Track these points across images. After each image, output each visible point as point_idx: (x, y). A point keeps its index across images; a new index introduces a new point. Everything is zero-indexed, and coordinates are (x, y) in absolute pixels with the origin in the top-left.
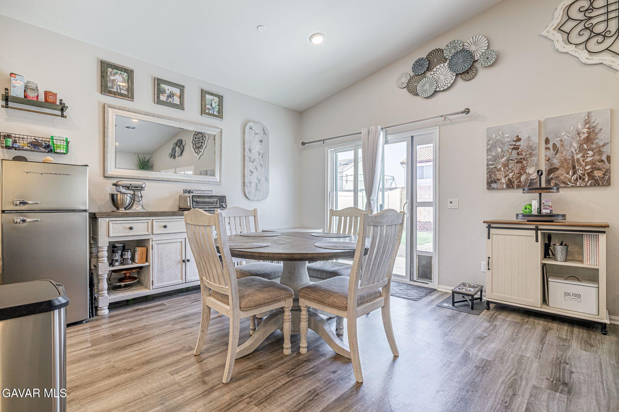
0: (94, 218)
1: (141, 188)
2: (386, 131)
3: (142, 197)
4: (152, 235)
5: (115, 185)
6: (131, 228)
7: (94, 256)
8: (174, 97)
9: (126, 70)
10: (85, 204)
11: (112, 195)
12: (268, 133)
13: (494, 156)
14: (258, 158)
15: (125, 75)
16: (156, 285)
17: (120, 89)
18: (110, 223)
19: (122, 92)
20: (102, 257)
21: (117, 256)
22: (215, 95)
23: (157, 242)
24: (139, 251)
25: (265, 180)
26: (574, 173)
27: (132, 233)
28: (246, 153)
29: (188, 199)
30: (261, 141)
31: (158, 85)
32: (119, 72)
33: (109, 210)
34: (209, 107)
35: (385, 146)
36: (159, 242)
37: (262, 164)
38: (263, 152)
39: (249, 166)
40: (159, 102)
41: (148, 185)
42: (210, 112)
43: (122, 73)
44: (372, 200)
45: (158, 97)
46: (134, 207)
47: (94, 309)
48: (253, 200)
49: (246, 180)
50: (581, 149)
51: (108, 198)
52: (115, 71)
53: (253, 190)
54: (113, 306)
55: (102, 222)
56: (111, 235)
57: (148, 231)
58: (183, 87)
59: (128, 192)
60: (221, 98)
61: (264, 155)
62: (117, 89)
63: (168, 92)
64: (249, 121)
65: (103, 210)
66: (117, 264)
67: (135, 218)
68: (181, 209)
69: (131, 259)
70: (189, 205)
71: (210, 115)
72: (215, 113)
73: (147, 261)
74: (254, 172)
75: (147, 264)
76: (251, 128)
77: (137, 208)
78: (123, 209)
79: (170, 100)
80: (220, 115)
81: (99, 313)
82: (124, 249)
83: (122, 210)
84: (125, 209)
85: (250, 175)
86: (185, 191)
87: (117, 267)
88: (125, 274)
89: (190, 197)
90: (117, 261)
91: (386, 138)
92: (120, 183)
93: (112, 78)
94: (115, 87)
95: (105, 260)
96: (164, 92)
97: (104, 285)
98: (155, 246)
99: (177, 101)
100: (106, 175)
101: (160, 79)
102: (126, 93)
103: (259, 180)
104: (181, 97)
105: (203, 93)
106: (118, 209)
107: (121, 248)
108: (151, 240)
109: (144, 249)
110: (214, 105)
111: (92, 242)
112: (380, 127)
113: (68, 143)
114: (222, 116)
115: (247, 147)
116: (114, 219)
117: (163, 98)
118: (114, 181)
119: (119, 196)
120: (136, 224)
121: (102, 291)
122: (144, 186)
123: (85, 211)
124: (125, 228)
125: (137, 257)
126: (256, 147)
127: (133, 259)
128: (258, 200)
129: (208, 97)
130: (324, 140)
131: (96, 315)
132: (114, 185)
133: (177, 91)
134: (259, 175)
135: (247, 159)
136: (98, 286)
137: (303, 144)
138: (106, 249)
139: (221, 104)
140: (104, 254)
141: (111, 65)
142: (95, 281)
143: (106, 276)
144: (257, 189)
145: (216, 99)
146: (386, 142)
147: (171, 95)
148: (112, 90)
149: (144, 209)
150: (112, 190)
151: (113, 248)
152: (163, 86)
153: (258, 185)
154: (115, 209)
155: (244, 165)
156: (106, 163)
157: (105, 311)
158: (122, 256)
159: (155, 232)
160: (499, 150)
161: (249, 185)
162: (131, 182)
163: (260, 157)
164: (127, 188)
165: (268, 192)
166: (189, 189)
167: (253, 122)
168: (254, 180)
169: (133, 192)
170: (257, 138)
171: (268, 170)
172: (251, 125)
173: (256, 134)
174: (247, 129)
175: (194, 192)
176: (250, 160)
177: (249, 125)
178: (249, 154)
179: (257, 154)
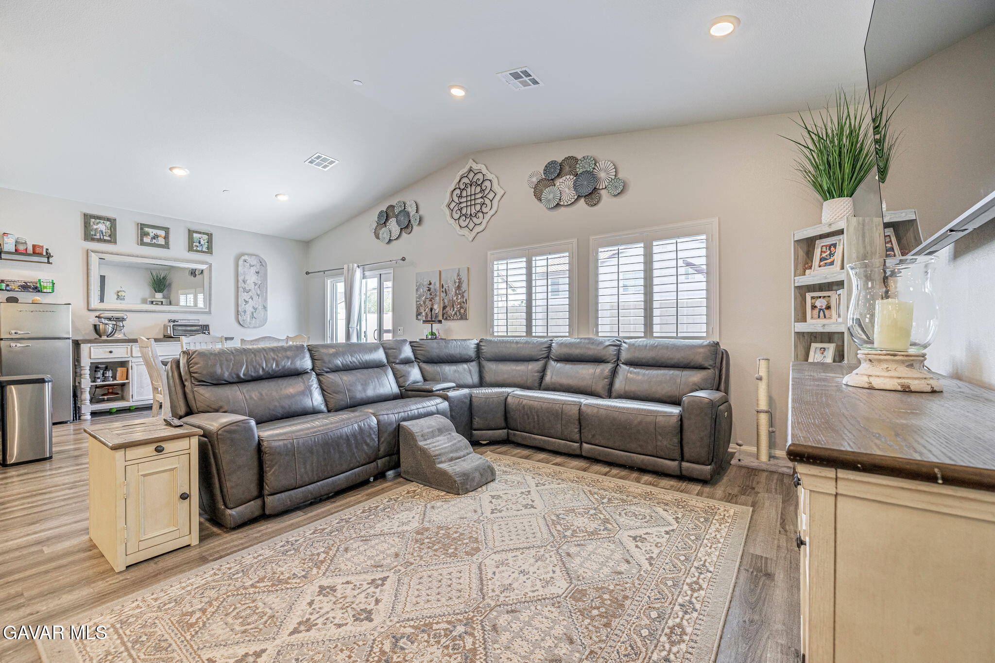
0: (77, 344)
1: (123, 319)
2: (363, 268)
3: (123, 326)
4: (131, 358)
5: (98, 317)
6: (111, 352)
7: (77, 374)
8: (159, 238)
9: (108, 219)
10: (69, 333)
11: (95, 326)
12: (266, 264)
13: (419, 295)
14: (254, 288)
15: (108, 223)
16: (135, 398)
17: (103, 236)
18: (92, 348)
19: (105, 238)
20: (85, 374)
21: (99, 374)
22: (204, 233)
23: (137, 363)
24: (120, 371)
25: (262, 308)
26: (453, 310)
27: (111, 356)
28: (239, 284)
29: (169, 328)
30: (258, 273)
31: (142, 229)
32: (102, 221)
33: (93, 338)
34: (198, 244)
35: (363, 280)
36: (139, 363)
37: (258, 293)
38: (260, 282)
39: (243, 296)
40: (142, 243)
41: (129, 316)
42: (198, 249)
43: (105, 222)
44: (352, 328)
45: (142, 240)
46: (115, 335)
47: (77, 413)
48: (249, 327)
49: (240, 309)
50: (456, 294)
51: (92, 328)
52: (98, 221)
53: (249, 319)
54: (94, 414)
55: (84, 348)
56: (92, 357)
57: (127, 354)
58: (168, 228)
59: (110, 322)
60: (210, 236)
61: (262, 286)
62: (100, 236)
63: (152, 235)
64: (243, 254)
65: (87, 338)
66: (99, 380)
67: (114, 344)
68: (165, 336)
69: (112, 377)
70: (169, 333)
71: (198, 251)
72: (204, 249)
73: (127, 379)
74: (250, 302)
75: (127, 381)
76: (245, 261)
77: (118, 336)
78: (106, 337)
79: (154, 241)
80: (210, 250)
81: (82, 418)
82: (106, 368)
83: (104, 338)
84: (108, 336)
85: (245, 305)
86: (170, 321)
87: (99, 382)
88: (108, 389)
89: (170, 327)
90: (99, 378)
91: (364, 274)
92: (102, 315)
93: (95, 227)
94: (98, 234)
95: (88, 376)
96: (147, 234)
97: (87, 396)
98: (135, 367)
99: (161, 241)
100: (90, 308)
101: (143, 224)
102: (109, 239)
103: (255, 309)
104: (166, 238)
105: (191, 232)
106: (100, 336)
107: (104, 369)
108: (130, 362)
109: (124, 369)
110: (202, 242)
111: (76, 364)
112: (356, 265)
113: (54, 284)
114: (212, 251)
115: (241, 278)
116: (96, 345)
117: (147, 240)
118: (97, 314)
119: (101, 327)
120: (116, 349)
121: (85, 400)
122: (125, 317)
123: (69, 338)
124: (105, 352)
125: (118, 375)
126: (252, 279)
127: (114, 378)
128: (254, 327)
129: (195, 235)
130: (324, 272)
131: (79, 419)
132: (96, 317)
133: (162, 233)
134: (256, 304)
135: (241, 289)
136: (81, 398)
137: (307, 273)
138: (88, 368)
139: (210, 242)
140: (86, 372)
141: (94, 217)
142: (79, 394)
143: (88, 389)
144: (252, 317)
145: (206, 237)
146: (364, 277)
147: (156, 237)
148: (95, 237)
149: (126, 336)
150: (96, 321)
151: (95, 368)
152: (146, 229)
153: (255, 314)
154: (98, 337)
155: (238, 295)
156: (90, 298)
157: (89, 417)
158: (103, 374)
159: (134, 355)
160: (422, 290)
161: (243, 314)
162: (113, 315)
163: (256, 287)
164: (110, 319)
165: (266, 319)
166: (175, 319)
167: (248, 255)
168: (249, 308)
169: (114, 323)
170: (253, 270)
171: (266, 299)
172: (246, 257)
173: (251, 266)
174: (241, 262)
175: (180, 321)
176: (245, 290)
177: (243, 258)
178: (243, 285)
179: (253, 285)
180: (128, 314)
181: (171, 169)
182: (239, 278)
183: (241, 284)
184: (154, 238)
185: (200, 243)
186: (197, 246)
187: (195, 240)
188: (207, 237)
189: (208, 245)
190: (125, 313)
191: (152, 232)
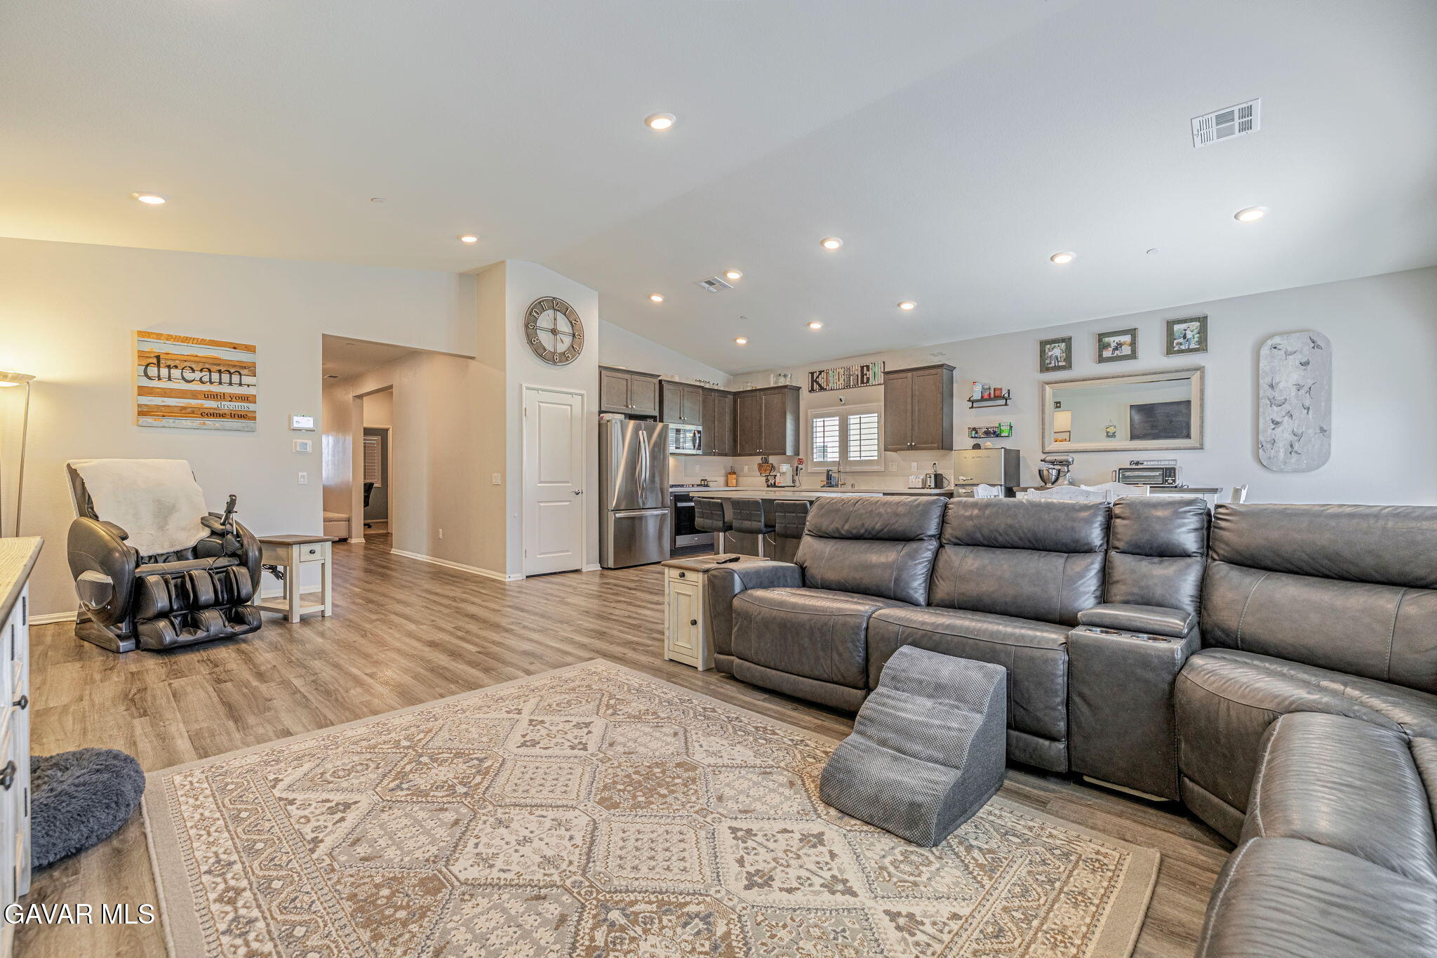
1: (1067, 464)
3: (1070, 472)
5: (1044, 461)
8: (1123, 347)
9: (1064, 340)
10: (1000, 478)
11: (1040, 471)
12: (1326, 342)
14: (1297, 396)
15: (1064, 345)
17: (1057, 362)
19: (1059, 364)
22: (1193, 320)
25: (1315, 433)
28: (1261, 392)
30: (1307, 364)
31: (1100, 340)
32: (1057, 345)
34: (1181, 340)
37: (1308, 404)
38: (1310, 382)
39: (1271, 413)
40: (1101, 359)
41: (1076, 459)
42: (1183, 347)
43: (1060, 344)
45: (1100, 355)
46: (1060, 483)
48: (1281, 471)
49: (1262, 438)
51: (1036, 474)
52: (1053, 345)
53: (1282, 455)
58: (1135, 330)
59: (1054, 467)
60: (1203, 321)
61: (1316, 390)
62: (1055, 363)
63: (1113, 345)
64: (1271, 336)
71: (1183, 352)
72: (1193, 346)
74: (1286, 423)
76: (1275, 348)
78: (1052, 484)
79: (1117, 352)
80: (1203, 346)
85: (1274, 429)
86: (1131, 463)
92: (1047, 459)
93: (1050, 354)
94: (1053, 362)
96: (1108, 345)
99: (1126, 351)
100: (1045, 451)
101: (1102, 333)
102: (1064, 364)
103: (1299, 436)
104: (1133, 344)
105: (1170, 324)
106: (1046, 485)
110: (1189, 335)
113: (1011, 427)
114: (1206, 346)
115: (1264, 382)
117: (1107, 354)
119: (1045, 473)
122: (1071, 460)
123: (1001, 485)
126: (1291, 377)
128: (1295, 471)
129: (1177, 327)
132: (1042, 461)
133: (1127, 339)
134: (1299, 425)
135: (1264, 402)
139: (1203, 331)
141: (1051, 341)
144: (1291, 451)
145: (1195, 325)
147: (1119, 346)
148: (1050, 366)
152: (1106, 339)
153: (1297, 445)
155: (1258, 413)
156: (1044, 439)
161: (1269, 446)
162: (1056, 458)
163: (1302, 391)
164: (1052, 463)
165: (1328, 455)
166: (1138, 460)
167: (1281, 334)
168: (1283, 435)
169: (1059, 467)
170: (1294, 361)
171: (1328, 412)
172: (1277, 340)
173: (1287, 354)
174: (1265, 351)
175: (1145, 463)
176: (1272, 402)
177: (1270, 342)
178: (1270, 393)
179: (1294, 389)
180: (1076, 456)
181: (1052, 259)
182: (1261, 381)
183: (1265, 390)
184: (1116, 349)
185: (1185, 337)
186: (1181, 344)
187: (1176, 335)
188: (1198, 324)
189: (1200, 338)
190: (1070, 454)
191: (1113, 340)
